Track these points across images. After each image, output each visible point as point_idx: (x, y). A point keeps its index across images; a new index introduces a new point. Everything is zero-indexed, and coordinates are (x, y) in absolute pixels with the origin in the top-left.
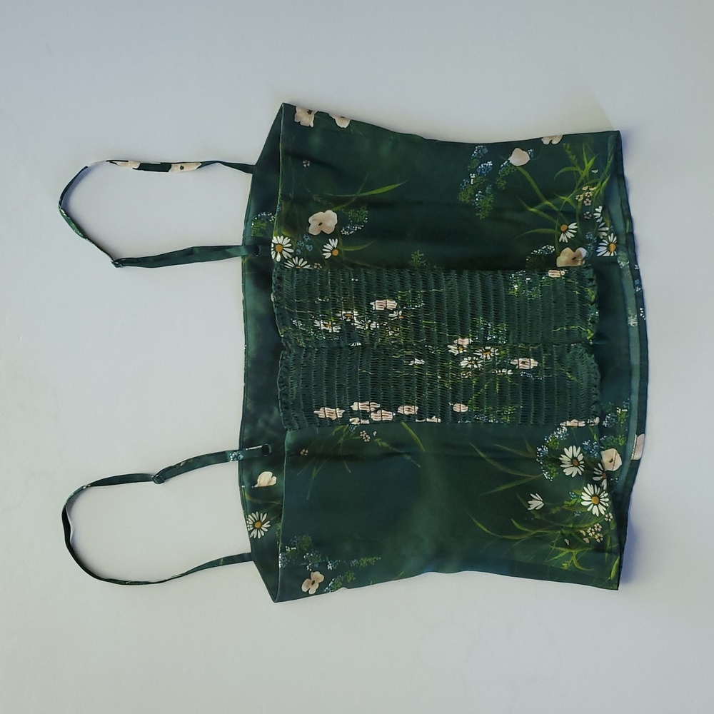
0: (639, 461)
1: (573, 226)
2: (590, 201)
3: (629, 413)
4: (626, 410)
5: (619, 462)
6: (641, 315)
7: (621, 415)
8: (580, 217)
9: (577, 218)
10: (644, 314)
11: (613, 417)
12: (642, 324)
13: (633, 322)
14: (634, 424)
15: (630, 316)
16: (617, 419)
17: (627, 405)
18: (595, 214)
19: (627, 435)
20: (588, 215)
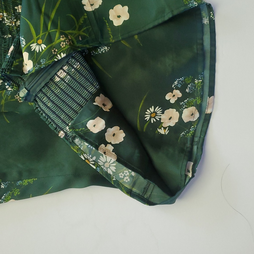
0: (210, 114)
1: (43, 46)
2: (64, 46)
3: (203, 82)
4: (201, 81)
5: (197, 115)
6: (211, 16)
7: (198, 84)
8: (51, 47)
9: (49, 46)
10: (214, 15)
11: (193, 86)
12: (212, 23)
13: (206, 21)
14: (206, 89)
15: (204, 17)
16: (195, 87)
17: (202, 77)
18: (58, 55)
19: (202, 97)
20: (55, 51)
